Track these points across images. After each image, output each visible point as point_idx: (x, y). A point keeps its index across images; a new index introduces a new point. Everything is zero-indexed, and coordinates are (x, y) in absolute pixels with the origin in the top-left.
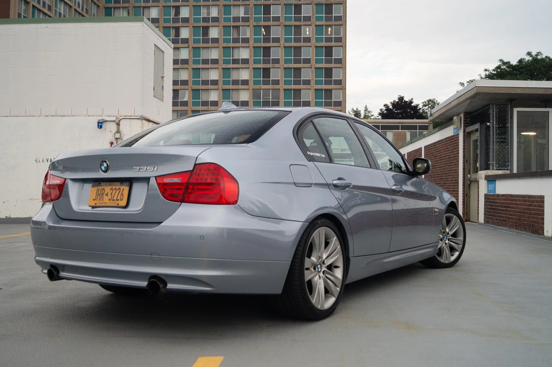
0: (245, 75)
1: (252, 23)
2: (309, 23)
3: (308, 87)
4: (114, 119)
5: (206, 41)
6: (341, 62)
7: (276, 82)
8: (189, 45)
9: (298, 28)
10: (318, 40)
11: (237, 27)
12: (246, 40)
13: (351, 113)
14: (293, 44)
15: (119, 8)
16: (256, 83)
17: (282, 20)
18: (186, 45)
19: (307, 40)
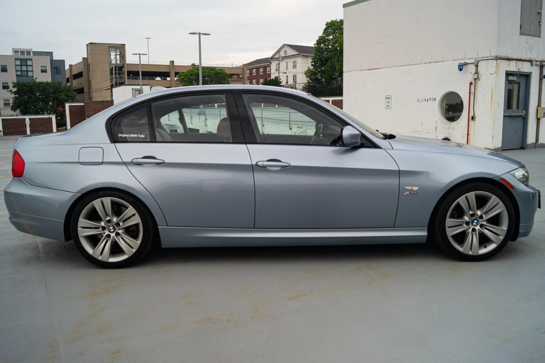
4: (473, 61)
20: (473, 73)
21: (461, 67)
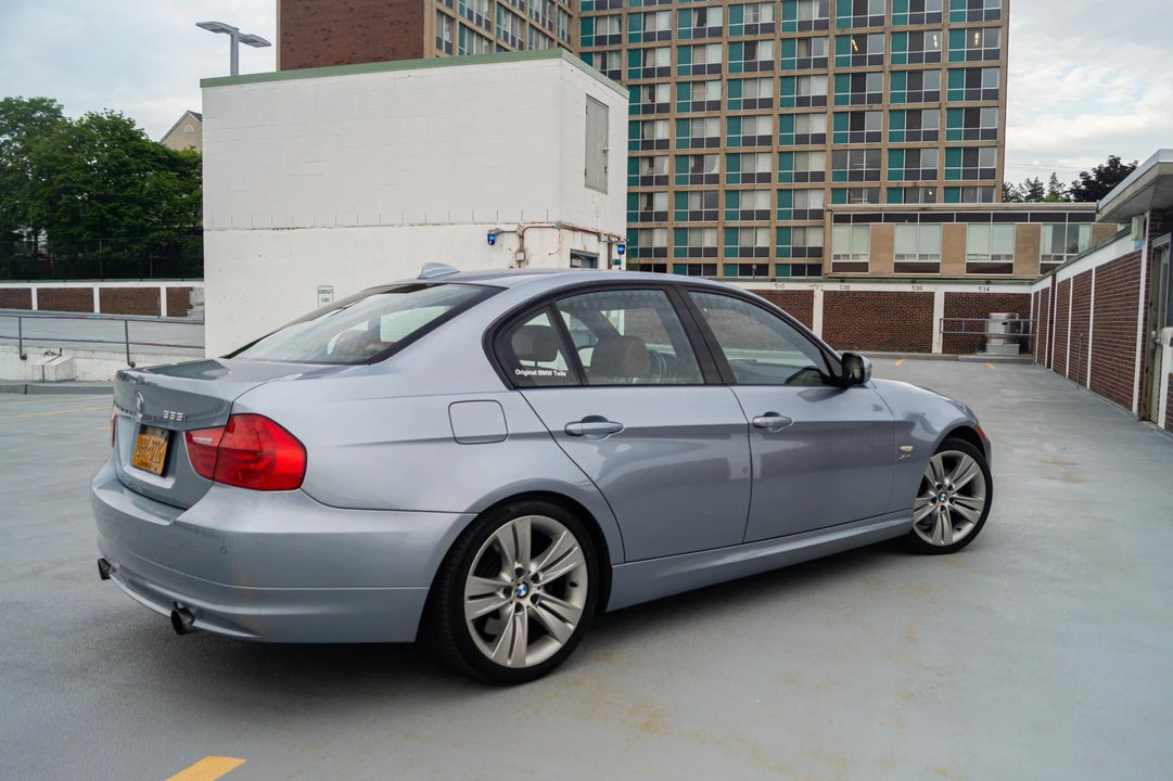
0: (819, 125)
1: (834, 31)
2: (937, 26)
3: (934, 144)
4: (514, 228)
5: (751, 67)
6: (997, 96)
7: (876, 137)
8: (721, 76)
9: (917, 36)
10: (953, 56)
11: (807, 40)
12: (822, 63)
13: (1025, 188)
14: (907, 66)
15: (605, 17)
16: (838, 139)
17: (888, 23)
18: (717, 76)
19: (935, 57)
20: (515, 250)
21: (492, 238)
